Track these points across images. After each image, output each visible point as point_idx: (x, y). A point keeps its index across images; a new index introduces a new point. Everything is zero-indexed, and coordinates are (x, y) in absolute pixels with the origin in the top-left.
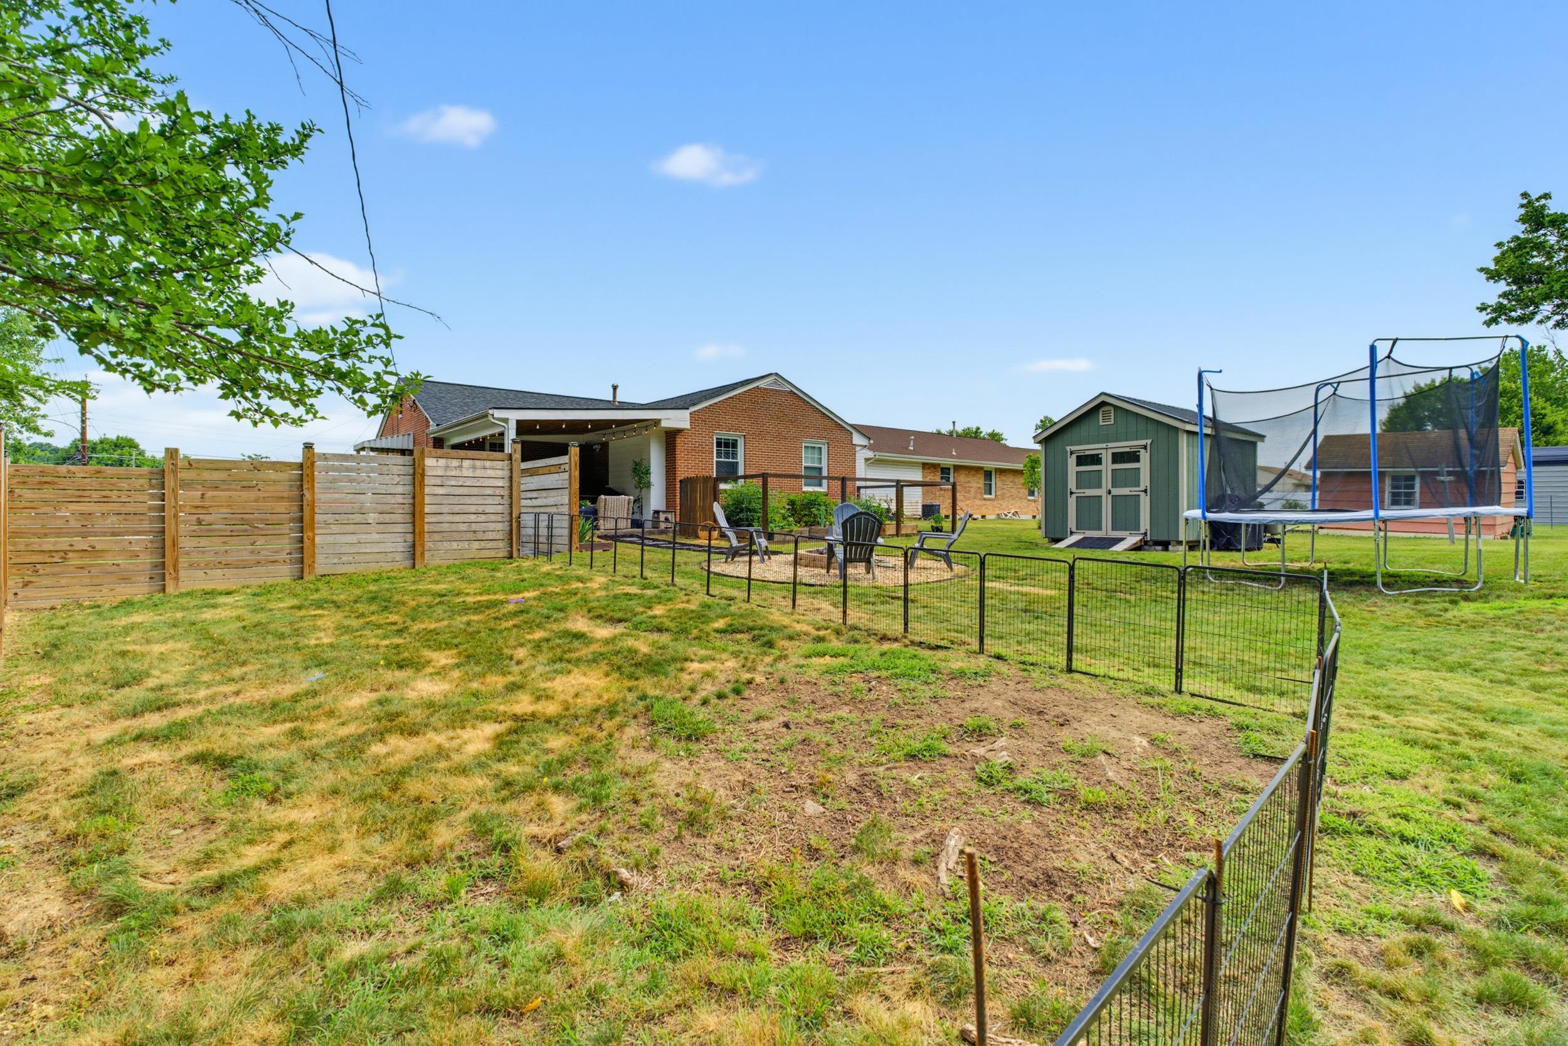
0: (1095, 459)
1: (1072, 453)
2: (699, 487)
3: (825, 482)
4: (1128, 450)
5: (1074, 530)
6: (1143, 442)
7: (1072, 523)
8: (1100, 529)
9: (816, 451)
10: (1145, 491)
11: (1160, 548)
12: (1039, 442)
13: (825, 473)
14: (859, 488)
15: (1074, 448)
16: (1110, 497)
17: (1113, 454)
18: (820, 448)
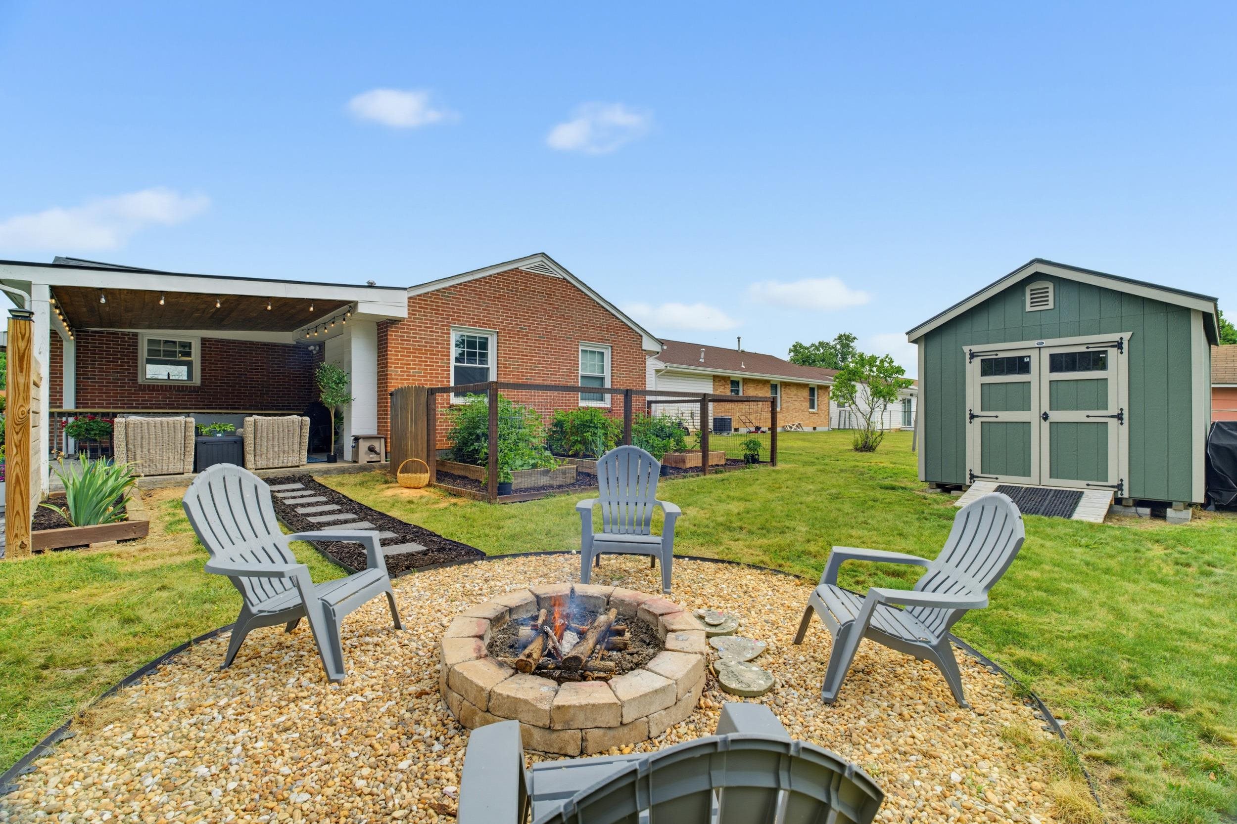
0: (1021, 365)
1: (973, 355)
2: (412, 400)
3: (608, 397)
4: (1083, 349)
5: (977, 472)
6: (1115, 337)
7: (973, 460)
8: (1027, 473)
9: (597, 357)
10: (1119, 417)
11: (1147, 511)
12: (915, 341)
13: (608, 385)
14: (650, 403)
15: (975, 348)
16: (1046, 425)
17: (1052, 356)
18: (602, 353)
